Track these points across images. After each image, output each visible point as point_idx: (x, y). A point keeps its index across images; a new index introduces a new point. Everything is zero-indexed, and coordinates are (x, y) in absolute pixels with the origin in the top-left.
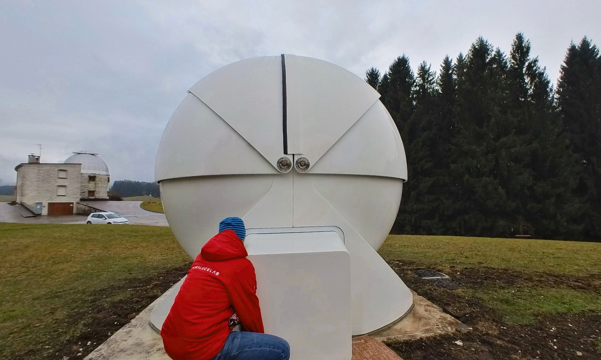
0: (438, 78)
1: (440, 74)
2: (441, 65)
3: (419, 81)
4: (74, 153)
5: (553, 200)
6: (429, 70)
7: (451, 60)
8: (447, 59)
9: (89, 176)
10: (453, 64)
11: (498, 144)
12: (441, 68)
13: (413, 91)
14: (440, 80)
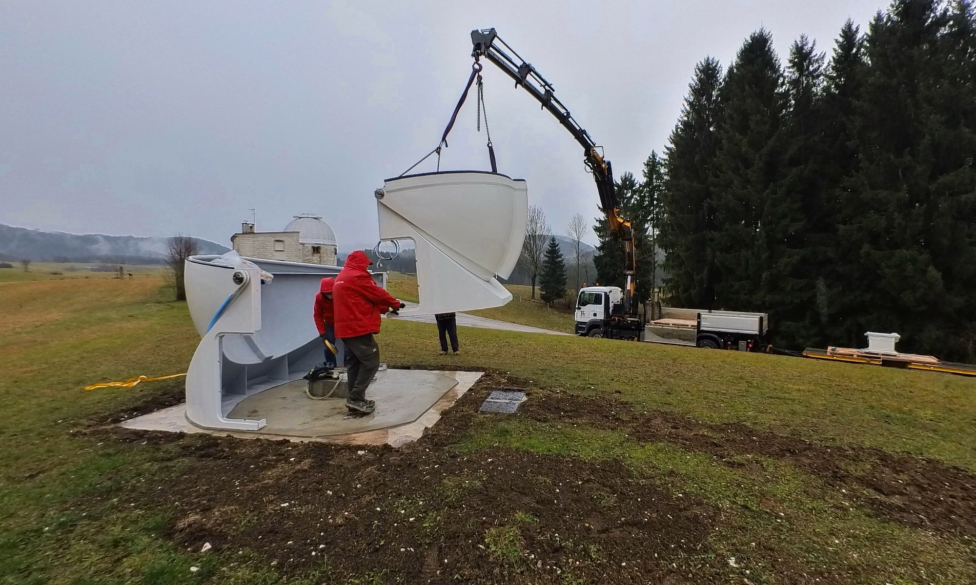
0: (829, 64)
1: (834, 58)
2: (835, 39)
3: (790, 74)
4: (294, 217)
6: (811, 52)
7: (857, 29)
8: (849, 26)
9: (312, 247)
10: (859, 36)
11: (932, 187)
12: (836, 46)
14: (833, 69)
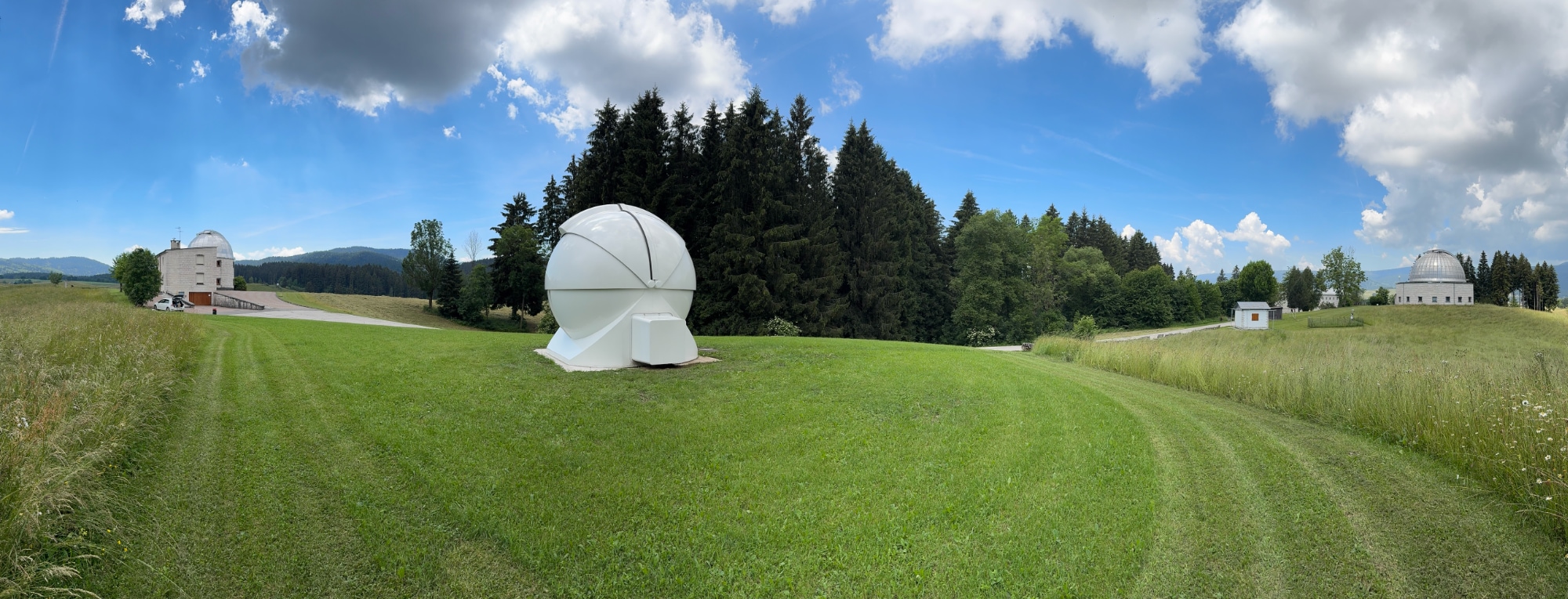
0: (700, 132)
1: (703, 128)
2: (704, 117)
3: (674, 132)
5: (816, 302)
6: (689, 120)
8: (714, 110)
10: (721, 118)
12: (704, 122)
13: (666, 147)
14: (702, 136)
